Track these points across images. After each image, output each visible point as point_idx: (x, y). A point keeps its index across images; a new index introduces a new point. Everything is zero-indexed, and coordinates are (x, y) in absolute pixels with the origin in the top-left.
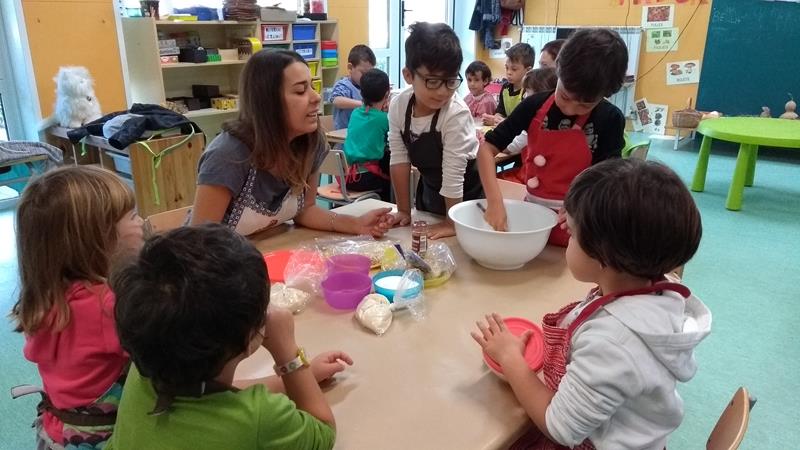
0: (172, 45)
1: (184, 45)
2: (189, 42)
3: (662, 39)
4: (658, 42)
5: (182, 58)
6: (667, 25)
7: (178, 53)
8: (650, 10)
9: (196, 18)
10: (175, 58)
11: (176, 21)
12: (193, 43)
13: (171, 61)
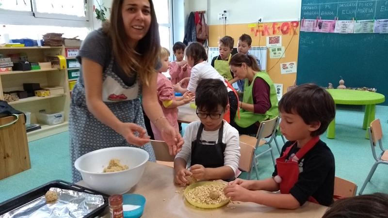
0: (9, 62)
1: (17, 61)
2: (20, 59)
3: (277, 52)
4: (275, 53)
5: (14, 69)
6: (279, 45)
7: (13, 65)
8: (270, 39)
10: (10, 69)
11: (11, 47)
12: (23, 59)
13: (8, 70)
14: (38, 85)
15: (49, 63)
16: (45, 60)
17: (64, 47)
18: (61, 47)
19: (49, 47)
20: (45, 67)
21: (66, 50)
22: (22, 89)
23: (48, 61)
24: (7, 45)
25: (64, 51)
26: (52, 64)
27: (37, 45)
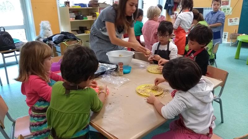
0: (73, 15)
1: (77, 15)
2: (78, 14)
3: (227, 11)
5: (76, 19)
6: (228, 6)
7: (75, 17)
8: (223, 2)
9: (80, 6)
10: (74, 18)
11: (74, 8)
12: (79, 14)
13: (73, 19)
14: (86, 27)
15: (92, 16)
16: (90, 15)
17: (99, 8)
18: (97, 8)
19: (92, 8)
20: (89, 18)
21: (100, 10)
22: (78, 29)
23: (91, 15)
24: (73, 7)
25: (99, 10)
26: (93, 17)
27: (86, 6)
